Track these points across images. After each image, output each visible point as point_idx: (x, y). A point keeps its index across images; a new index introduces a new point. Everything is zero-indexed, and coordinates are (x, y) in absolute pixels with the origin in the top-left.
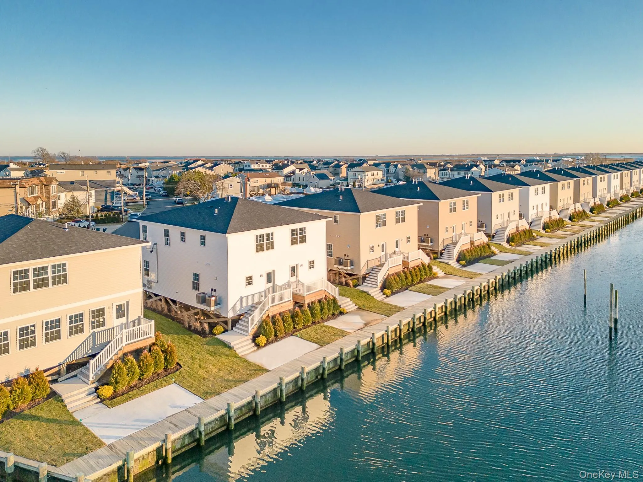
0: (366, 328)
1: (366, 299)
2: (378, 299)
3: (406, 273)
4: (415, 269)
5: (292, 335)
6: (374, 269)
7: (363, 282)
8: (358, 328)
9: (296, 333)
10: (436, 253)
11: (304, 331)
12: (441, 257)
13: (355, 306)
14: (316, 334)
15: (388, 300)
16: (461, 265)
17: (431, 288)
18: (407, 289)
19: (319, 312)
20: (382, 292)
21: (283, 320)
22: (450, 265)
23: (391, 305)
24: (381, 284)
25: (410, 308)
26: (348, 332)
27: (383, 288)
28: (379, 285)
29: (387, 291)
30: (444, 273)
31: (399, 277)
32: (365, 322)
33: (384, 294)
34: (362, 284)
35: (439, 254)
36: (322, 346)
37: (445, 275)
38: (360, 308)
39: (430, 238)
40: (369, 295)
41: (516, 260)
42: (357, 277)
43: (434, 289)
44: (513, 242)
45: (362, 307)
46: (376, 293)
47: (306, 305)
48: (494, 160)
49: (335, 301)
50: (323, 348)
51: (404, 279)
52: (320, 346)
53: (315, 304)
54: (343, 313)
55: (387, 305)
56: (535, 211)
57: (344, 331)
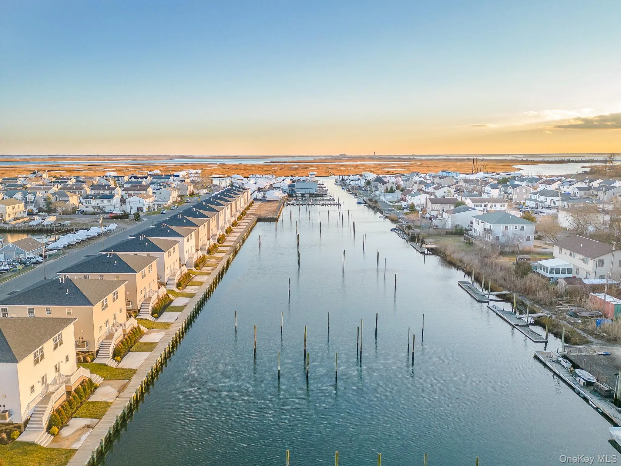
0: (120, 394)
1: (106, 370)
2: (114, 366)
3: (126, 339)
4: (131, 333)
5: (72, 418)
6: (103, 343)
7: (97, 355)
8: (116, 397)
9: (74, 415)
10: (136, 312)
11: (78, 411)
12: (140, 314)
13: (102, 378)
14: (89, 411)
15: (120, 366)
16: (154, 317)
17: (145, 345)
18: (129, 351)
19: (84, 394)
20: (114, 360)
21: (64, 409)
22: (148, 320)
23: (126, 369)
24: (112, 354)
25: (140, 368)
26: (111, 402)
27: (114, 357)
28: (111, 355)
29: (119, 358)
30: (147, 328)
31: (123, 344)
32: (117, 390)
33: (116, 361)
34: (97, 357)
35: (138, 312)
36: (100, 419)
37: (148, 330)
38: (106, 379)
39: (130, 302)
40: (107, 365)
41: (187, 303)
42: (92, 353)
43: (147, 346)
44: (180, 286)
45: (107, 378)
46: (110, 362)
47: (73, 392)
48: (123, 176)
49: (90, 380)
50: (102, 420)
51: (126, 344)
52: (99, 420)
53: (80, 389)
54: (97, 387)
55: (124, 371)
56: (188, 254)
57: (107, 402)
